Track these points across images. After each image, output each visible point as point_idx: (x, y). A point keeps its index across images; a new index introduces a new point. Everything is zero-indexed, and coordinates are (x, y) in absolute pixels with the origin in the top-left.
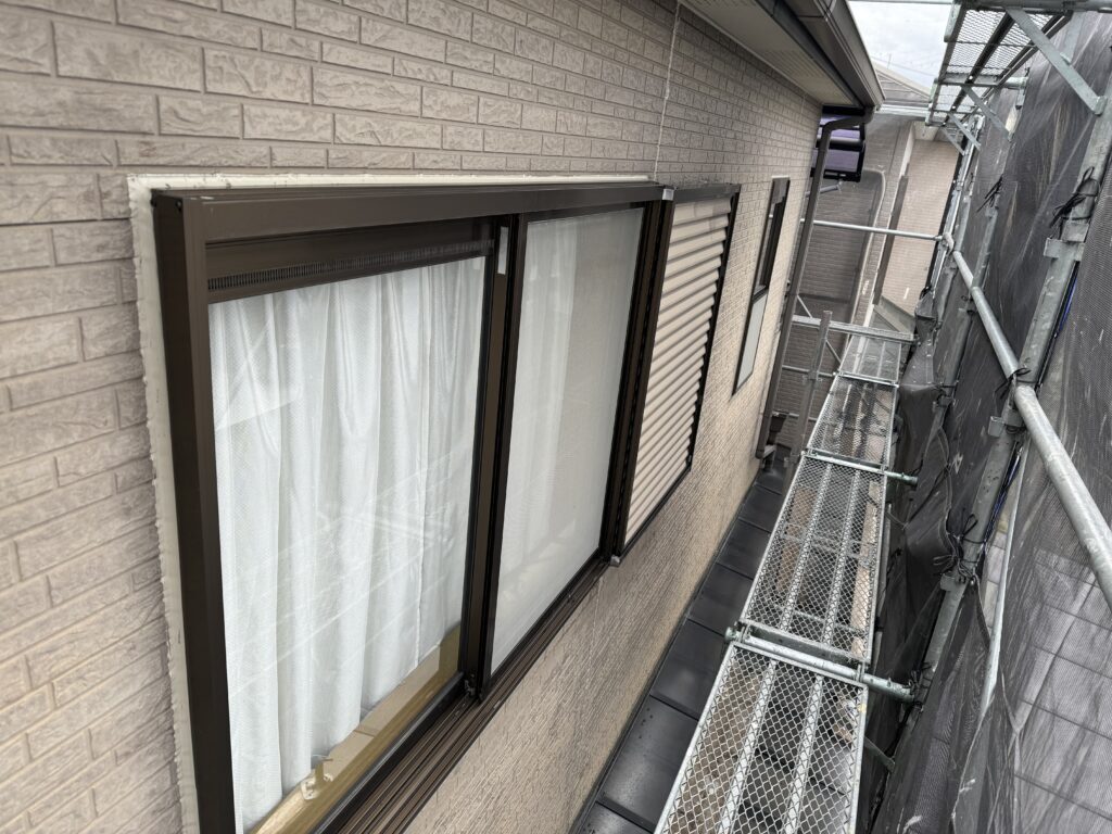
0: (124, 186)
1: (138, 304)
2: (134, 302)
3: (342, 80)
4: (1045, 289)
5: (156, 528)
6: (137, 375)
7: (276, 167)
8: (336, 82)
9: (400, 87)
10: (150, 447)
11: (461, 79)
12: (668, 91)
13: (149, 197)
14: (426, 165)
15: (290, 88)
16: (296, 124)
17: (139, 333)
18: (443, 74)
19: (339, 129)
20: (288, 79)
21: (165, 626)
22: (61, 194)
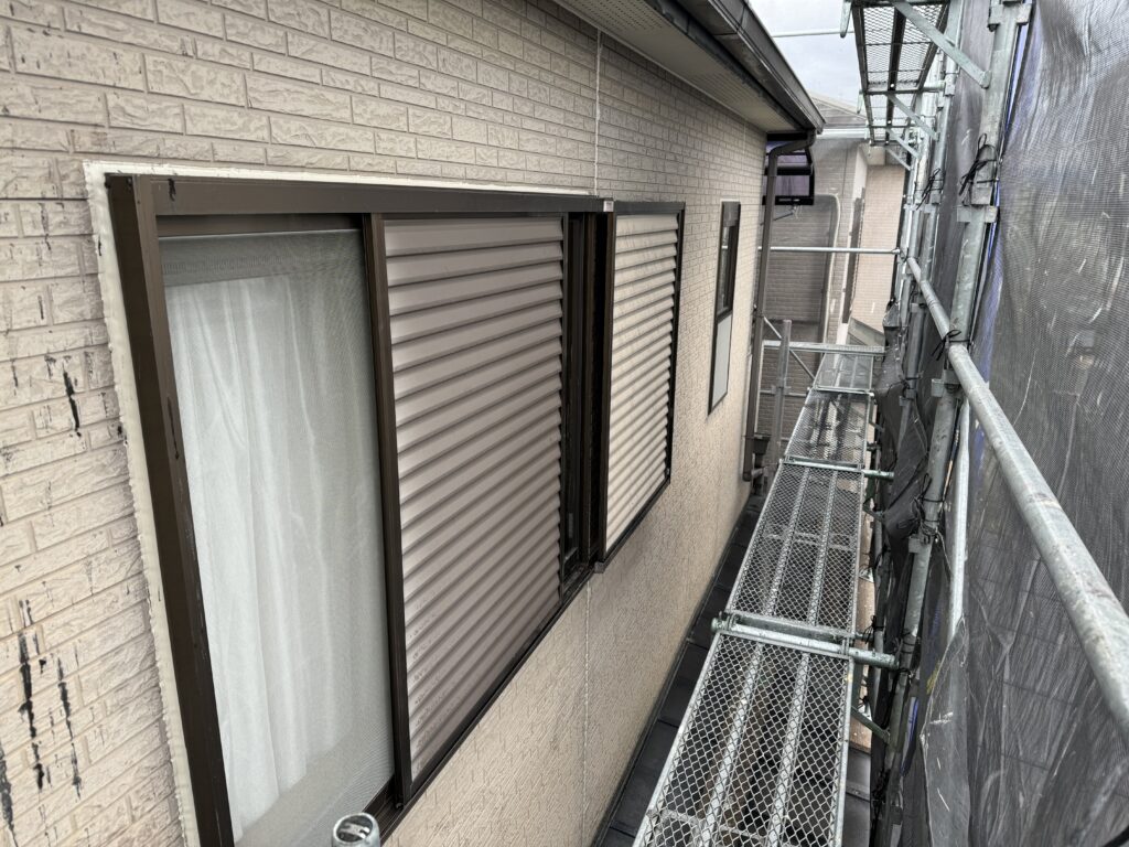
0: (80, 171)
1: (100, 276)
2: (95, 275)
3: (273, 87)
4: (962, 252)
5: (130, 487)
6: (103, 342)
7: (219, 161)
8: (268, 88)
9: (330, 96)
10: (119, 410)
11: (387, 91)
12: (598, 112)
13: (103, 180)
14: (361, 167)
15: (226, 91)
16: (234, 124)
17: (102, 303)
18: (370, 86)
19: (275, 130)
20: (223, 84)
21: (145, 583)
22: (25, 174)
